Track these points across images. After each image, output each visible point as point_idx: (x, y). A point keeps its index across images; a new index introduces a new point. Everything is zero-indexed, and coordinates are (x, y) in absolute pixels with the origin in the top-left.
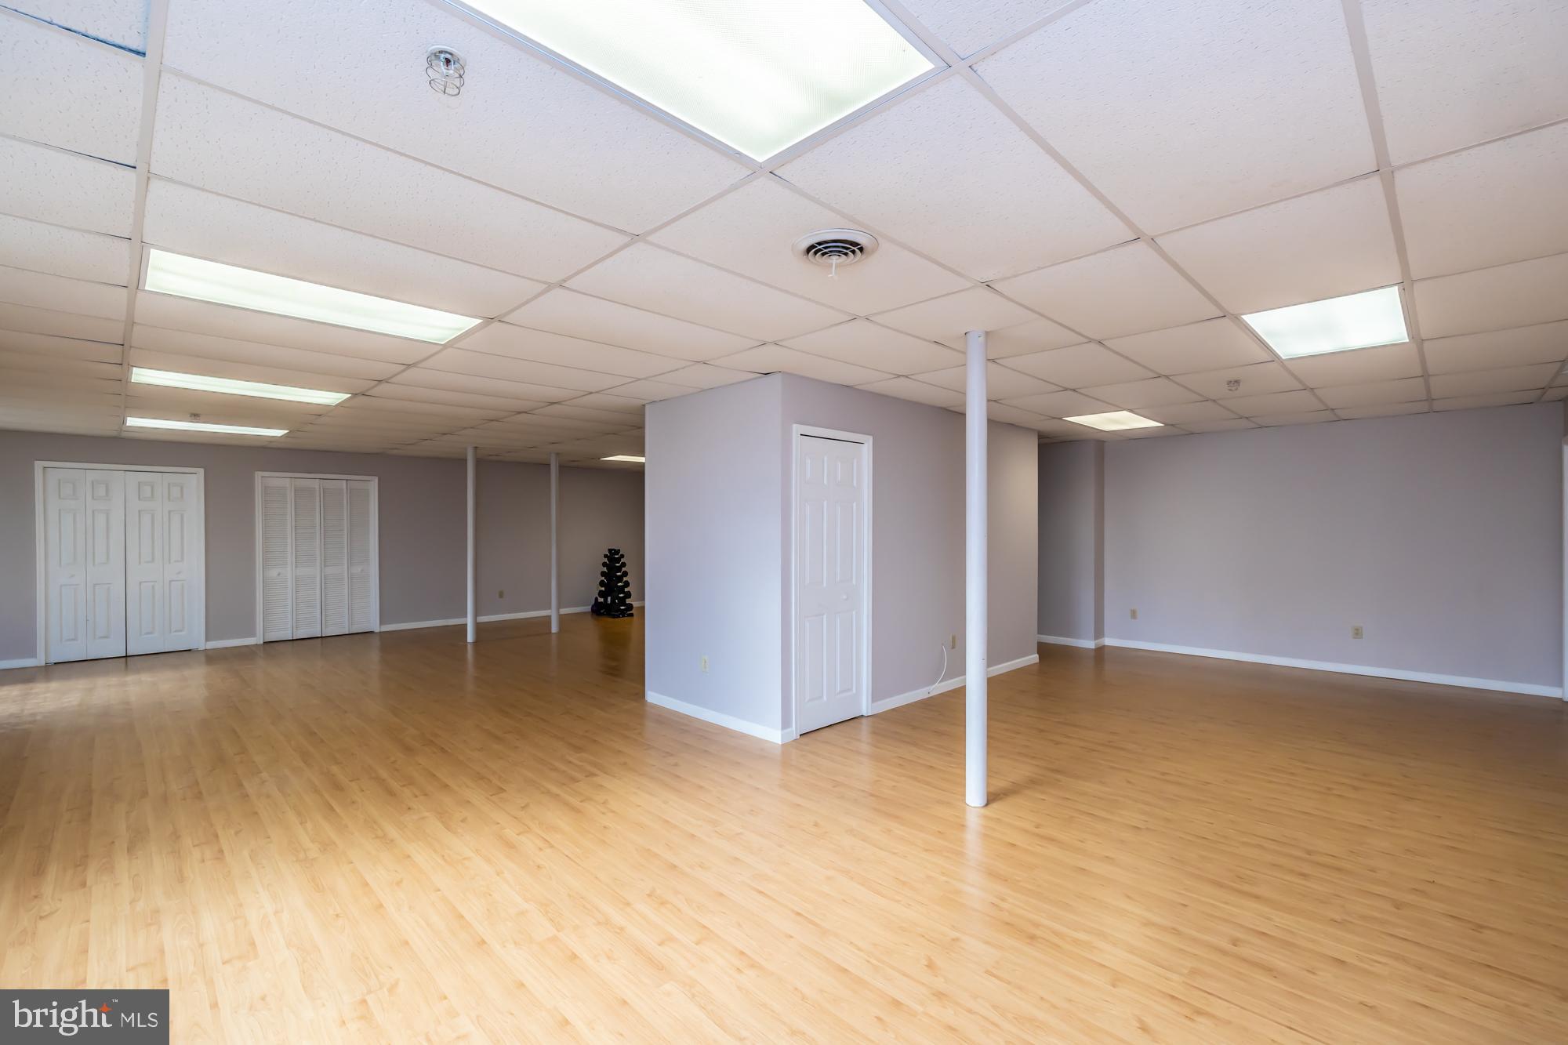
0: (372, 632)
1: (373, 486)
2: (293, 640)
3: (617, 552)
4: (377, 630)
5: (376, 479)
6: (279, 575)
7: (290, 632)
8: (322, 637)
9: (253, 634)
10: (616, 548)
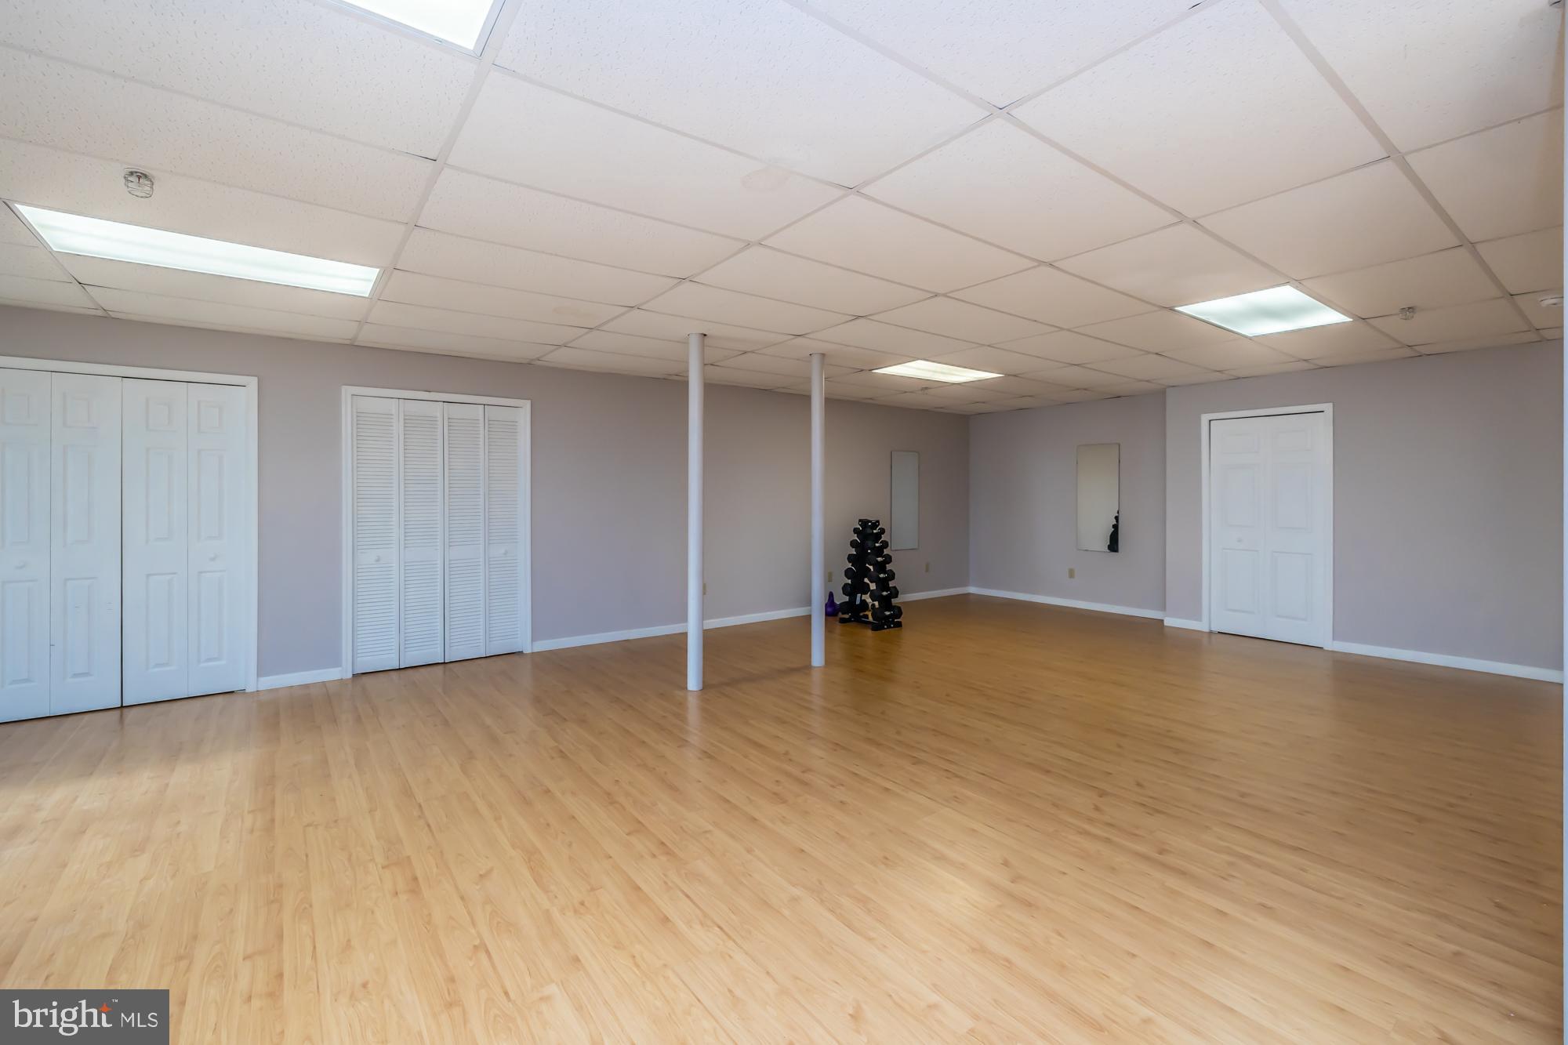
0: (521, 653)
1: (521, 414)
2: (400, 669)
3: (875, 524)
4: (528, 650)
5: (528, 404)
6: (378, 560)
7: (395, 656)
8: (444, 663)
9: (337, 663)
10: (873, 519)
